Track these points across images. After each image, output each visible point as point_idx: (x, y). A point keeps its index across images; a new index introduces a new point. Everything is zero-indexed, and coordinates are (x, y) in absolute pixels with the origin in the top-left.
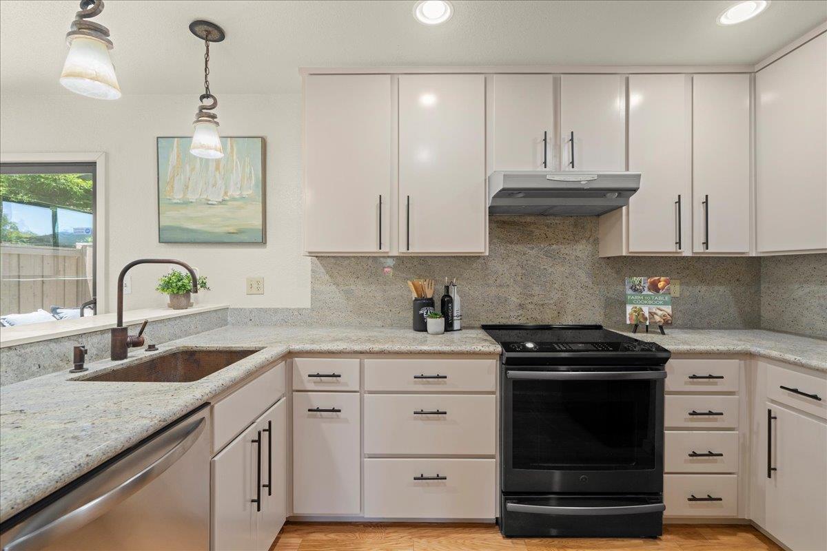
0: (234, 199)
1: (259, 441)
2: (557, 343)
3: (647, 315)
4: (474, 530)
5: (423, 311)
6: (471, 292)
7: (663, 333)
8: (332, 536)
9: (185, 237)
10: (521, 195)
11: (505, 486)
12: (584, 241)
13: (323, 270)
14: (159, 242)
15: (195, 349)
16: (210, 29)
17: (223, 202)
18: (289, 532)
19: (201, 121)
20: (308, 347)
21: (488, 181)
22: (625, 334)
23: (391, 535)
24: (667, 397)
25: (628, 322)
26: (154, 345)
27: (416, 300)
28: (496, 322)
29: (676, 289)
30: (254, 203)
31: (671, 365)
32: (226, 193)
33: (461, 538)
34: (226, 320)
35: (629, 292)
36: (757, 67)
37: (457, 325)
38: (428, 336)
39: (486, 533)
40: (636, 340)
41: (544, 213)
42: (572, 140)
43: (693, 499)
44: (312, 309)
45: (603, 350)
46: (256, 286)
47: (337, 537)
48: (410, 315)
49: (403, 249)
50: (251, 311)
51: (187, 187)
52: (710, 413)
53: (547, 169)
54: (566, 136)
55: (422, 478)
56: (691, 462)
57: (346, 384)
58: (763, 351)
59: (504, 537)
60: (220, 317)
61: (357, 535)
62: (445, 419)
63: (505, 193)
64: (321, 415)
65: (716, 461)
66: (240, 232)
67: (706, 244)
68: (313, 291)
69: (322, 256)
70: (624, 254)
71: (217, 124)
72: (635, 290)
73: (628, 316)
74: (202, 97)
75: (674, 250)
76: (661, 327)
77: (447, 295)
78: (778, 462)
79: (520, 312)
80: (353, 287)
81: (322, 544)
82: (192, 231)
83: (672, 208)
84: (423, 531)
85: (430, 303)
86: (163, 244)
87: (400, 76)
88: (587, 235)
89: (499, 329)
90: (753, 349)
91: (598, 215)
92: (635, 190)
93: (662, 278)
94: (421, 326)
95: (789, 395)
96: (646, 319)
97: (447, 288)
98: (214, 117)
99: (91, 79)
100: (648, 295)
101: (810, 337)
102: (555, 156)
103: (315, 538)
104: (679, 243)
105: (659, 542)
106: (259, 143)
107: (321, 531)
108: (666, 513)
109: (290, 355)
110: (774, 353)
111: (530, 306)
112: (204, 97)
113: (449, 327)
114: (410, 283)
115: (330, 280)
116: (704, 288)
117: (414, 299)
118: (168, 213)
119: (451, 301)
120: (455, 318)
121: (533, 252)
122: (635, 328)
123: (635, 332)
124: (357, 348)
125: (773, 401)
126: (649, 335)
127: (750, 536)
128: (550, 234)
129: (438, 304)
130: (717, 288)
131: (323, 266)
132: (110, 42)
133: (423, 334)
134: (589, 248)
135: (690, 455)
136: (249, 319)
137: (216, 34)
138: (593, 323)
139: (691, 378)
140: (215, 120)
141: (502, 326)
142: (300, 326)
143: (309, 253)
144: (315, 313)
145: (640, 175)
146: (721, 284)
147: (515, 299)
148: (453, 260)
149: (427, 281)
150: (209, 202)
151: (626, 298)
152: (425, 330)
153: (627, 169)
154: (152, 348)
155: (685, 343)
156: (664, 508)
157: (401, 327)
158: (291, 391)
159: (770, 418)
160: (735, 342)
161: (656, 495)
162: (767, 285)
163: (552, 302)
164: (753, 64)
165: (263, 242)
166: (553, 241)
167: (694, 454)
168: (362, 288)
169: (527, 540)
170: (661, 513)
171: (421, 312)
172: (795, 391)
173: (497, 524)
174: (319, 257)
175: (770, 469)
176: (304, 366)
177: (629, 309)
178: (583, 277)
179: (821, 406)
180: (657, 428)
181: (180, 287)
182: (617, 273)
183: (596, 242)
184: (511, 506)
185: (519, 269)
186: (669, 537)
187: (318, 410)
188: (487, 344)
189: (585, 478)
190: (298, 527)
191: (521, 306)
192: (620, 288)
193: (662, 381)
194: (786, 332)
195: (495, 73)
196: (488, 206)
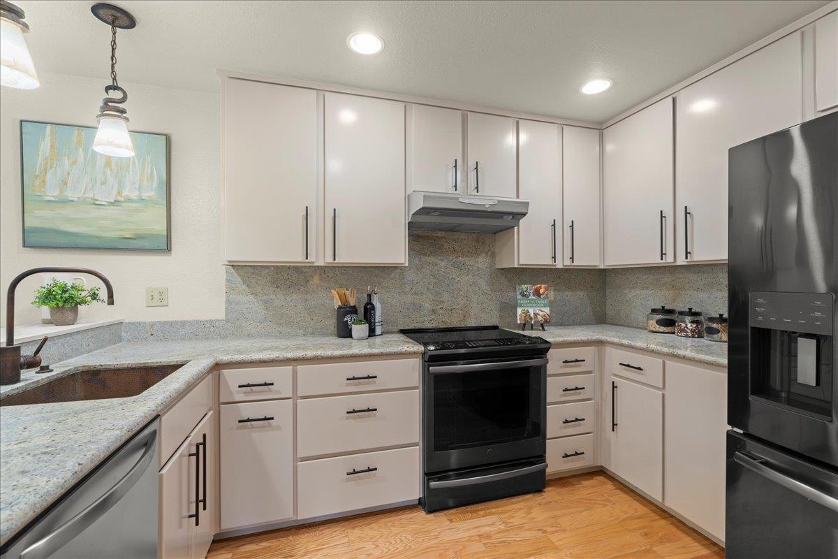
0: (130, 201)
1: (197, 454)
2: (468, 341)
3: (532, 315)
4: (401, 512)
5: (347, 318)
6: (390, 300)
7: (544, 330)
8: (265, 544)
9: (63, 241)
10: (436, 213)
11: (428, 468)
12: (484, 255)
13: (239, 280)
14: (24, 246)
15: (99, 367)
16: (118, 15)
17: (116, 203)
18: (215, 550)
19: (106, 115)
20: (237, 358)
21: (408, 199)
22: (516, 332)
23: (324, 531)
24: (548, 379)
25: (519, 322)
26: (48, 366)
27: (340, 308)
28: (412, 327)
29: (552, 294)
30: (157, 206)
31: (551, 354)
32: (120, 193)
33: (390, 521)
34: (120, 337)
35: (519, 297)
36: (604, 127)
37: (378, 330)
38: (354, 341)
39: (411, 513)
40: (524, 336)
41: (452, 229)
42: (477, 168)
43: (566, 456)
44: (227, 321)
45: (504, 345)
46: (158, 298)
47: (270, 544)
48: (332, 323)
49: (329, 259)
50: (152, 325)
51: (65, 183)
52: (577, 389)
53: (457, 192)
54: (472, 165)
55: (354, 472)
56: (565, 428)
57: (279, 392)
58: (609, 339)
59: (427, 514)
60: (113, 333)
61: (291, 538)
62: (375, 416)
63: (424, 211)
64: (252, 425)
65: (580, 425)
66: (138, 237)
67: (572, 258)
68: (228, 302)
69: (238, 266)
70: (516, 266)
71: (127, 119)
72: (524, 296)
73: (518, 317)
74: (108, 89)
75: (551, 264)
76: (542, 325)
77: (369, 303)
78: (618, 420)
79: (433, 317)
80: (272, 297)
81: (255, 554)
82: (72, 234)
83: (550, 229)
84: (354, 523)
85: (354, 310)
86: (29, 249)
87: (326, 93)
88: (487, 249)
89: (415, 333)
90: (603, 338)
91: (495, 233)
92: (524, 215)
93: (543, 286)
94: (345, 332)
95: (625, 370)
96: (531, 319)
97: (369, 296)
98: (123, 111)
99: (9, 66)
100: (533, 300)
101: (636, 328)
102: (463, 181)
103: (248, 549)
104: (554, 258)
105: (543, 494)
106: (163, 140)
107: (251, 543)
108: (548, 470)
109: (218, 367)
110: (616, 340)
111: (441, 311)
112: (111, 89)
113: (372, 333)
114: (334, 292)
115: (247, 290)
116: (570, 293)
117: (336, 307)
118: (36, 212)
119: (373, 308)
120: (377, 324)
121: (443, 264)
122: (524, 327)
123: (523, 330)
124: (290, 355)
125: (615, 375)
126: (534, 332)
127: (601, 478)
128: (457, 248)
129: (361, 311)
130: (578, 293)
131: (240, 275)
132: (26, 26)
133: (348, 340)
134: (488, 260)
135: (564, 423)
136: (149, 334)
137: (126, 21)
138: (492, 325)
139: (564, 362)
140: (124, 115)
141: (417, 330)
142: (213, 339)
143: (229, 261)
144: (230, 324)
145: (528, 203)
146: (581, 290)
147: (427, 305)
148: (373, 269)
149: (350, 289)
150: (97, 202)
151: (517, 303)
152: (351, 336)
153: (518, 197)
154: (45, 369)
155: (560, 336)
156: (547, 466)
157: (323, 334)
158: (219, 403)
159: (614, 387)
160: (591, 334)
161: (541, 457)
162: (610, 290)
163: (458, 307)
164: (601, 123)
165: (168, 249)
166: (459, 254)
167: (566, 422)
168: (282, 298)
169: (446, 512)
170: (544, 470)
171: (345, 319)
172: (628, 366)
173: (421, 504)
174: (235, 266)
175: (614, 425)
176: (233, 378)
177: (519, 311)
178: (484, 285)
179: (642, 374)
180: (542, 404)
181: (66, 300)
182: (509, 281)
183: (493, 255)
184: (433, 484)
185: (432, 279)
186: (550, 489)
187: (249, 420)
188: (410, 345)
189: (491, 452)
190: (224, 544)
191: (434, 311)
192: (511, 294)
193: (544, 367)
194: (622, 325)
195: (413, 103)
196: (407, 222)
